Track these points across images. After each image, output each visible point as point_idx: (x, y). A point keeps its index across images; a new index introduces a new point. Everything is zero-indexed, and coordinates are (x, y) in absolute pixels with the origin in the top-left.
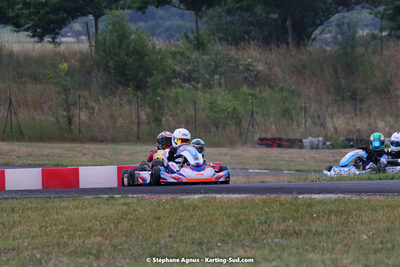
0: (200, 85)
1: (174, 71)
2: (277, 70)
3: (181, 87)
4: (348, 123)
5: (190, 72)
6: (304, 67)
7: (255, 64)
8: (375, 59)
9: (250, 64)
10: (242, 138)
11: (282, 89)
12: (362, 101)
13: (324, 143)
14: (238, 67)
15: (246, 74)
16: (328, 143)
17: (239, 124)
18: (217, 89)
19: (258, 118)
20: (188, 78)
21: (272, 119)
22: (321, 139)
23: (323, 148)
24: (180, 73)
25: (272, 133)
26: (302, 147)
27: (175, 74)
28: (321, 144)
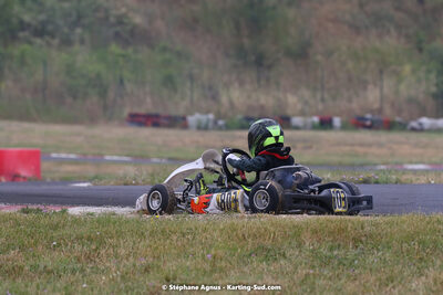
0: (56, 42)
1: (21, 22)
2: (159, 24)
3: (30, 43)
4: (249, 97)
5: (44, 24)
6: (196, 20)
7: (130, 15)
8: (291, 13)
9: (125, 15)
10: (107, 113)
11: (164, 49)
12: (270, 67)
13: (215, 122)
14: (107, 18)
15: (118, 28)
16: (221, 122)
17: (103, 93)
18: (77, 47)
19: (129, 87)
20: (40, 32)
21: (147, 89)
22: (211, 116)
23: (213, 129)
24: (29, 25)
25: (147, 107)
26: (185, 126)
27: (23, 26)
28: (211, 124)
